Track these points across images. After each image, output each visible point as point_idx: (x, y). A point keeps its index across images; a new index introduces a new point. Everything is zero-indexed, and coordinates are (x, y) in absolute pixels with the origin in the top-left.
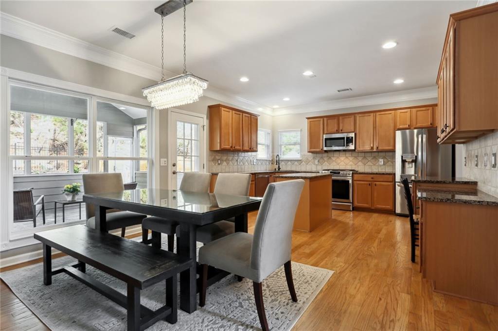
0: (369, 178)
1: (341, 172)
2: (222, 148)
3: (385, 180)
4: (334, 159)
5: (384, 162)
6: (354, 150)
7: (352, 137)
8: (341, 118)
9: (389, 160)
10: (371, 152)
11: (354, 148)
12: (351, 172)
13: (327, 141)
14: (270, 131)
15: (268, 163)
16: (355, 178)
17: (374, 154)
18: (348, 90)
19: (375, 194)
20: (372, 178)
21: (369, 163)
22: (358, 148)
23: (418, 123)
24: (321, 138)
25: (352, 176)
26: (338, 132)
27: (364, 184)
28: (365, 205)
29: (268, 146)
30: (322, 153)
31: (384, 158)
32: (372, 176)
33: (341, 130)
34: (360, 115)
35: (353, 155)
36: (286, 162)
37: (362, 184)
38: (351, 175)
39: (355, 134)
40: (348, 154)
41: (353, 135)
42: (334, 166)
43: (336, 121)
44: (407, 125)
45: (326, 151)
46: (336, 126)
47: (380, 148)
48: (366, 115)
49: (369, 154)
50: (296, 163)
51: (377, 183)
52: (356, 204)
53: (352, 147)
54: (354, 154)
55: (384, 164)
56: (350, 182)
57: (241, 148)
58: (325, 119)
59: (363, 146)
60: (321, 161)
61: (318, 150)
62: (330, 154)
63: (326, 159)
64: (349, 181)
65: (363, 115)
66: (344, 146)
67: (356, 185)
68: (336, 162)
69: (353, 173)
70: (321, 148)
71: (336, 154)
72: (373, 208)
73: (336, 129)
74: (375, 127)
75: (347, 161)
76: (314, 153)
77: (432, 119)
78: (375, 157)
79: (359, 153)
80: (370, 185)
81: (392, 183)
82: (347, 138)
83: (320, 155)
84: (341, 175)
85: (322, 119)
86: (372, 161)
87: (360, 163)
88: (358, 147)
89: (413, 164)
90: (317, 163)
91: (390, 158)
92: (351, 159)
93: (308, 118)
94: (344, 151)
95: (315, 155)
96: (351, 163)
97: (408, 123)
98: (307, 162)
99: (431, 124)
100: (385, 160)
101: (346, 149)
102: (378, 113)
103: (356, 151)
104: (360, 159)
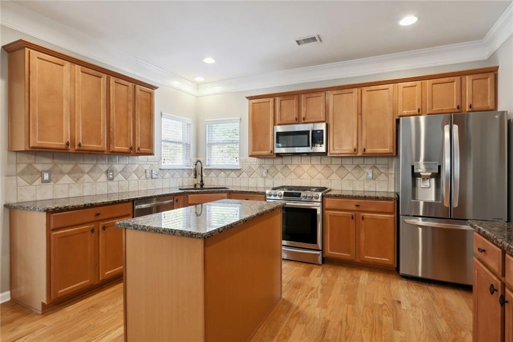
0: (352, 205)
1: (303, 194)
2: (31, 145)
3: (379, 210)
4: (292, 168)
5: (373, 174)
6: (325, 154)
7: (322, 131)
8: (303, 96)
9: (382, 171)
10: (353, 156)
11: (324, 151)
12: (320, 194)
13: (280, 137)
14: (190, 120)
15: (186, 174)
16: (327, 205)
17: (357, 161)
18: (314, 39)
19: (363, 237)
20: (358, 206)
21: (350, 177)
22: (331, 151)
23: (434, 105)
24: (271, 133)
25: (323, 202)
26: (298, 121)
27: (343, 216)
28: (345, 255)
29: (187, 146)
30: (274, 158)
31: (374, 167)
32: (357, 201)
33: (304, 119)
34: (335, 92)
35: (322, 162)
36: (218, 172)
37: (339, 216)
38: (319, 200)
39: (327, 125)
40: (315, 160)
41: (322, 127)
42: (293, 181)
43: (294, 102)
44: (415, 110)
45: (279, 155)
46: (295, 110)
47: (368, 151)
48: (347, 91)
49: (349, 161)
50: (233, 174)
51: (367, 215)
52: (329, 252)
53: (321, 149)
54: (325, 160)
55: (373, 178)
56: (319, 212)
57: (103, 146)
58: (278, 99)
59: (340, 146)
60: (271, 171)
61: (265, 153)
62: (287, 160)
63: (279, 168)
64: (316, 210)
65: (339, 92)
66: (309, 146)
67: (328, 219)
68: (296, 174)
69: (322, 196)
70: (271, 148)
71: (296, 160)
72: (358, 260)
73: (295, 116)
74: (360, 114)
75: (313, 172)
76: (261, 158)
77: (459, 98)
78: (358, 165)
79: (333, 159)
80: (352, 218)
81: (393, 216)
82: (313, 131)
83: (268, 162)
84: (303, 199)
85: (272, 100)
86: (353, 172)
87: (334, 176)
88: (331, 148)
89: (433, 180)
90: (265, 175)
91: (384, 168)
92: (319, 168)
93: (250, 98)
94: (308, 154)
95: (262, 161)
96: (320, 176)
97: (418, 106)
98: (250, 173)
99: (458, 108)
100: (376, 171)
101: (311, 151)
102: (365, 89)
103: (328, 155)
104: (334, 168)
